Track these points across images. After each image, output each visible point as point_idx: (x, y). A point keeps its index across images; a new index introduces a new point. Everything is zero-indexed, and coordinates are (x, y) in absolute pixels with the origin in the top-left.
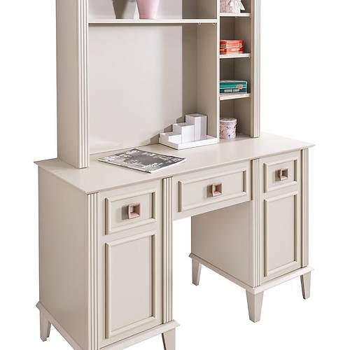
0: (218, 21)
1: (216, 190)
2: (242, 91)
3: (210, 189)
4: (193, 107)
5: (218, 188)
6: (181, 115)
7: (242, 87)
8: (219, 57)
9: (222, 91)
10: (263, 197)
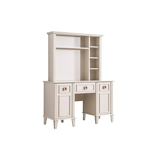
0: (89, 48)
3: (84, 88)
8: (90, 58)
10: (99, 92)
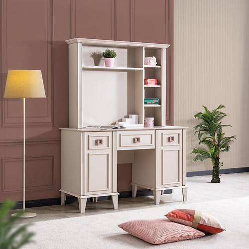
0: (143, 69)
1: (138, 141)
2: (156, 103)
3: (134, 140)
4: (132, 110)
5: (138, 140)
6: (126, 115)
7: (156, 101)
8: (144, 86)
9: (145, 103)
10: (161, 148)
